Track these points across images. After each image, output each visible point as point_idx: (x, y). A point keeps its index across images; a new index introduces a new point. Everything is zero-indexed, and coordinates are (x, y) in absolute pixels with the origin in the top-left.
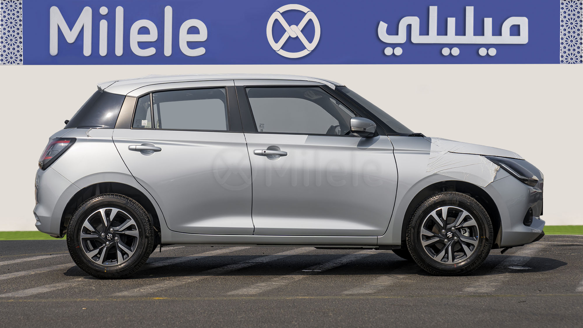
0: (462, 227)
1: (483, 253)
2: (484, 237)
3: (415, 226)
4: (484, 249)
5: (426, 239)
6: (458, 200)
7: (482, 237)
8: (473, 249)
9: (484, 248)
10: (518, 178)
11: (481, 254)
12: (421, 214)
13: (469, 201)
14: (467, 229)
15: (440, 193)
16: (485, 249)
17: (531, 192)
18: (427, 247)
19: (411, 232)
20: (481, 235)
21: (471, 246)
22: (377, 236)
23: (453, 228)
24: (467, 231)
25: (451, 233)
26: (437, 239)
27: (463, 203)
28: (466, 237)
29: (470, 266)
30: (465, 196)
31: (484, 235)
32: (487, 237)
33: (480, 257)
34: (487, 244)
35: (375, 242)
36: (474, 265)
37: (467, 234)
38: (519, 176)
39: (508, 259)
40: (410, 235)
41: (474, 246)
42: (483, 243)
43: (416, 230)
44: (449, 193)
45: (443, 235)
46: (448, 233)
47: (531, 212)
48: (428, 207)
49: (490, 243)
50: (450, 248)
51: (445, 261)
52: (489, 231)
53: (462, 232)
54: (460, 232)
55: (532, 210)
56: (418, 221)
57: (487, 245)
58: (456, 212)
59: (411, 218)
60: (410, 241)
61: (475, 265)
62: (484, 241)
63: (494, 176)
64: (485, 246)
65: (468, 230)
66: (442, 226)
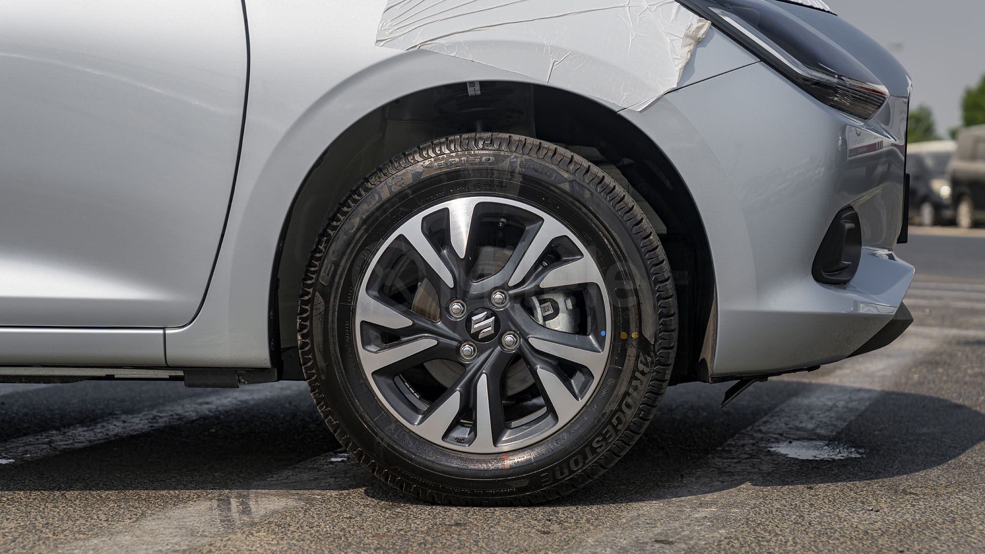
0: (539, 292)
1: (628, 406)
2: (634, 335)
3: (331, 283)
4: (631, 390)
5: (380, 342)
6: (518, 169)
7: (624, 335)
8: (584, 388)
9: (630, 383)
10: (801, 81)
11: (620, 409)
12: (358, 229)
13: (566, 175)
14: (560, 300)
15: (443, 140)
16: (636, 388)
17: (852, 146)
18: (382, 379)
19: (314, 313)
20: (621, 323)
21: (579, 375)
22: (164, 328)
23: (498, 296)
24: (561, 306)
25: (487, 318)
26: (426, 343)
27: (537, 181)
28: (558, 337)
29: (572, 462)
30: (550, 154)
31: (633, 326)
32: (649, 333)
33: (614, 421)
34: (646, 365)
35: (155, 353)
36: (585, 457)
37: (561, 323)
38: (800, 69)
39: (795, 401)
40: (308, 323)
41: (589, 374)
42: (630, 362)
43: (335, 302)
44: (481, 138)
45: (453, 326)
46: (474, 318)
47: (848, 226)
48: (389, 200)
49: (659, 363)
50: (483, 383)
51: (460, 441)
52: (655, 308)
53: (539, 310)
54: (530, 311)
55: (855, 219)
56: (342, 263)
57: (646, 370)
58: (510, 223)
59: (317, 250)
60: (312, 350)
61: (591, 459)
62: (632, 352)
63: (681, 64)
64: (638, 374)
65: (565, 304)
66: (450, 283)
